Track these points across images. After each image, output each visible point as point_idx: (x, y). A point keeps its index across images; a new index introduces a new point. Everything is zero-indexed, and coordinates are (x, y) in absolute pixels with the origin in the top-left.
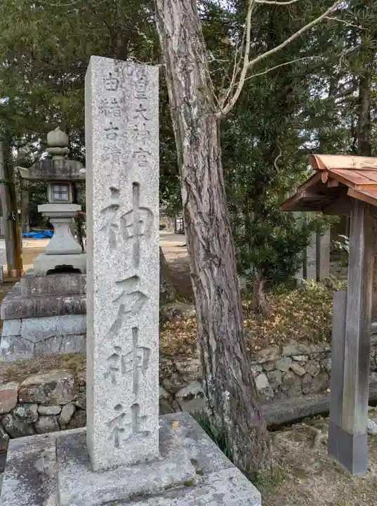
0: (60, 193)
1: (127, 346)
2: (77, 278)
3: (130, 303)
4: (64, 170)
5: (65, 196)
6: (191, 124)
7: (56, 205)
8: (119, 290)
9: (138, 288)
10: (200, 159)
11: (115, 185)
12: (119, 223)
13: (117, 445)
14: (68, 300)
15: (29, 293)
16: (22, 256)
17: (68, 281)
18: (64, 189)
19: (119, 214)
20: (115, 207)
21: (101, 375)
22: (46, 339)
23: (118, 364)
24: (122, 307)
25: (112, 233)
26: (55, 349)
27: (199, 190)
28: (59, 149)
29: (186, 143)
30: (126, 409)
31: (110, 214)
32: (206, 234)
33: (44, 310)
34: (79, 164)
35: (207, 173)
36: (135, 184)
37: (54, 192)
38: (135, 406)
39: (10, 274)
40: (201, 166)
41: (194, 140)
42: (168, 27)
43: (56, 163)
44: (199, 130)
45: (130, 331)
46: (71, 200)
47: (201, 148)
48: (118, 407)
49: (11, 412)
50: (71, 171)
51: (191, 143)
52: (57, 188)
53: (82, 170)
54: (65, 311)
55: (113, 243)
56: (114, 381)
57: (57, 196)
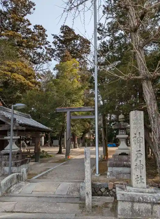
0: (122, 132)
1: (139, 164)
2: (128, 156)
3: (139, 155)
4: (123, 126)
5: (123, 133)
6: (153, 118)
7: (121, 135)
8: (136, 153)
9: (140, 152)
10: (156, 126)
11: (135, 133)
12: (136, 140)
13: (137, 184)
14: (125, 163)
15: (114, 160)
16: (108, 152)
17: (125, 157)
18: (123, 131)
19: (136, 138)
20: (135, 137)
21: (134, 169)
22: (119, 173)
23: (137, 167)
24: (137, 156)
25: (135, 142)
26: (122, 177)
27: (156, 133)
28: (122, 120)
29: (152, 122)
30: (139, 176)
31: (134, 138)
32: (158, 143)
33: (119, 165)
34: (127, 124)
35: (158, 129)
36: (139, 133)
37: (120, 132)
38: (141, 176)
39: (104, 158)
40: (156, 127)
41: (154, 121)
42: (147, 99)
43: (121, 123)
44: (155, 119)
45: (139, 161)
46: (125, 133)
47: (156, 123)
48: (137, 176)
49: (111, 190)
50: (125, 126)
51: (153, 122)
52: (121, 131)
53: (129, 125)
54: (124, 166)
55: (135, 144)
56: (136, 170)
57: (121, 133)
